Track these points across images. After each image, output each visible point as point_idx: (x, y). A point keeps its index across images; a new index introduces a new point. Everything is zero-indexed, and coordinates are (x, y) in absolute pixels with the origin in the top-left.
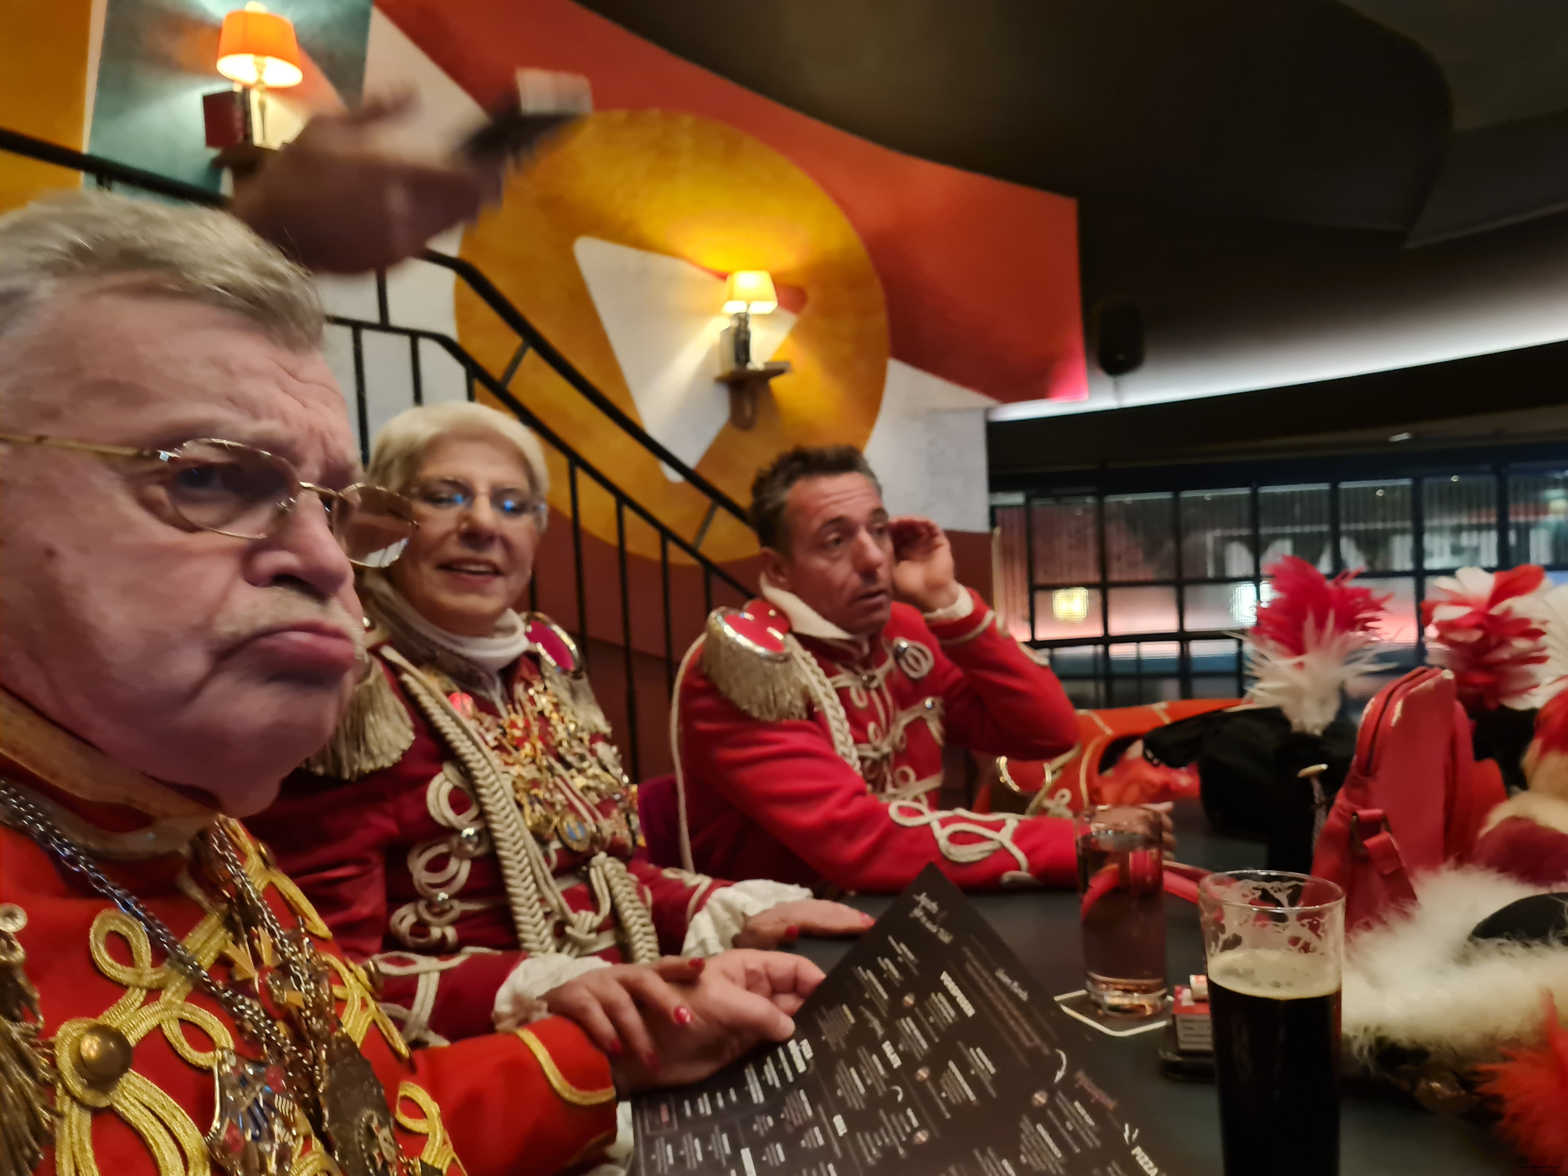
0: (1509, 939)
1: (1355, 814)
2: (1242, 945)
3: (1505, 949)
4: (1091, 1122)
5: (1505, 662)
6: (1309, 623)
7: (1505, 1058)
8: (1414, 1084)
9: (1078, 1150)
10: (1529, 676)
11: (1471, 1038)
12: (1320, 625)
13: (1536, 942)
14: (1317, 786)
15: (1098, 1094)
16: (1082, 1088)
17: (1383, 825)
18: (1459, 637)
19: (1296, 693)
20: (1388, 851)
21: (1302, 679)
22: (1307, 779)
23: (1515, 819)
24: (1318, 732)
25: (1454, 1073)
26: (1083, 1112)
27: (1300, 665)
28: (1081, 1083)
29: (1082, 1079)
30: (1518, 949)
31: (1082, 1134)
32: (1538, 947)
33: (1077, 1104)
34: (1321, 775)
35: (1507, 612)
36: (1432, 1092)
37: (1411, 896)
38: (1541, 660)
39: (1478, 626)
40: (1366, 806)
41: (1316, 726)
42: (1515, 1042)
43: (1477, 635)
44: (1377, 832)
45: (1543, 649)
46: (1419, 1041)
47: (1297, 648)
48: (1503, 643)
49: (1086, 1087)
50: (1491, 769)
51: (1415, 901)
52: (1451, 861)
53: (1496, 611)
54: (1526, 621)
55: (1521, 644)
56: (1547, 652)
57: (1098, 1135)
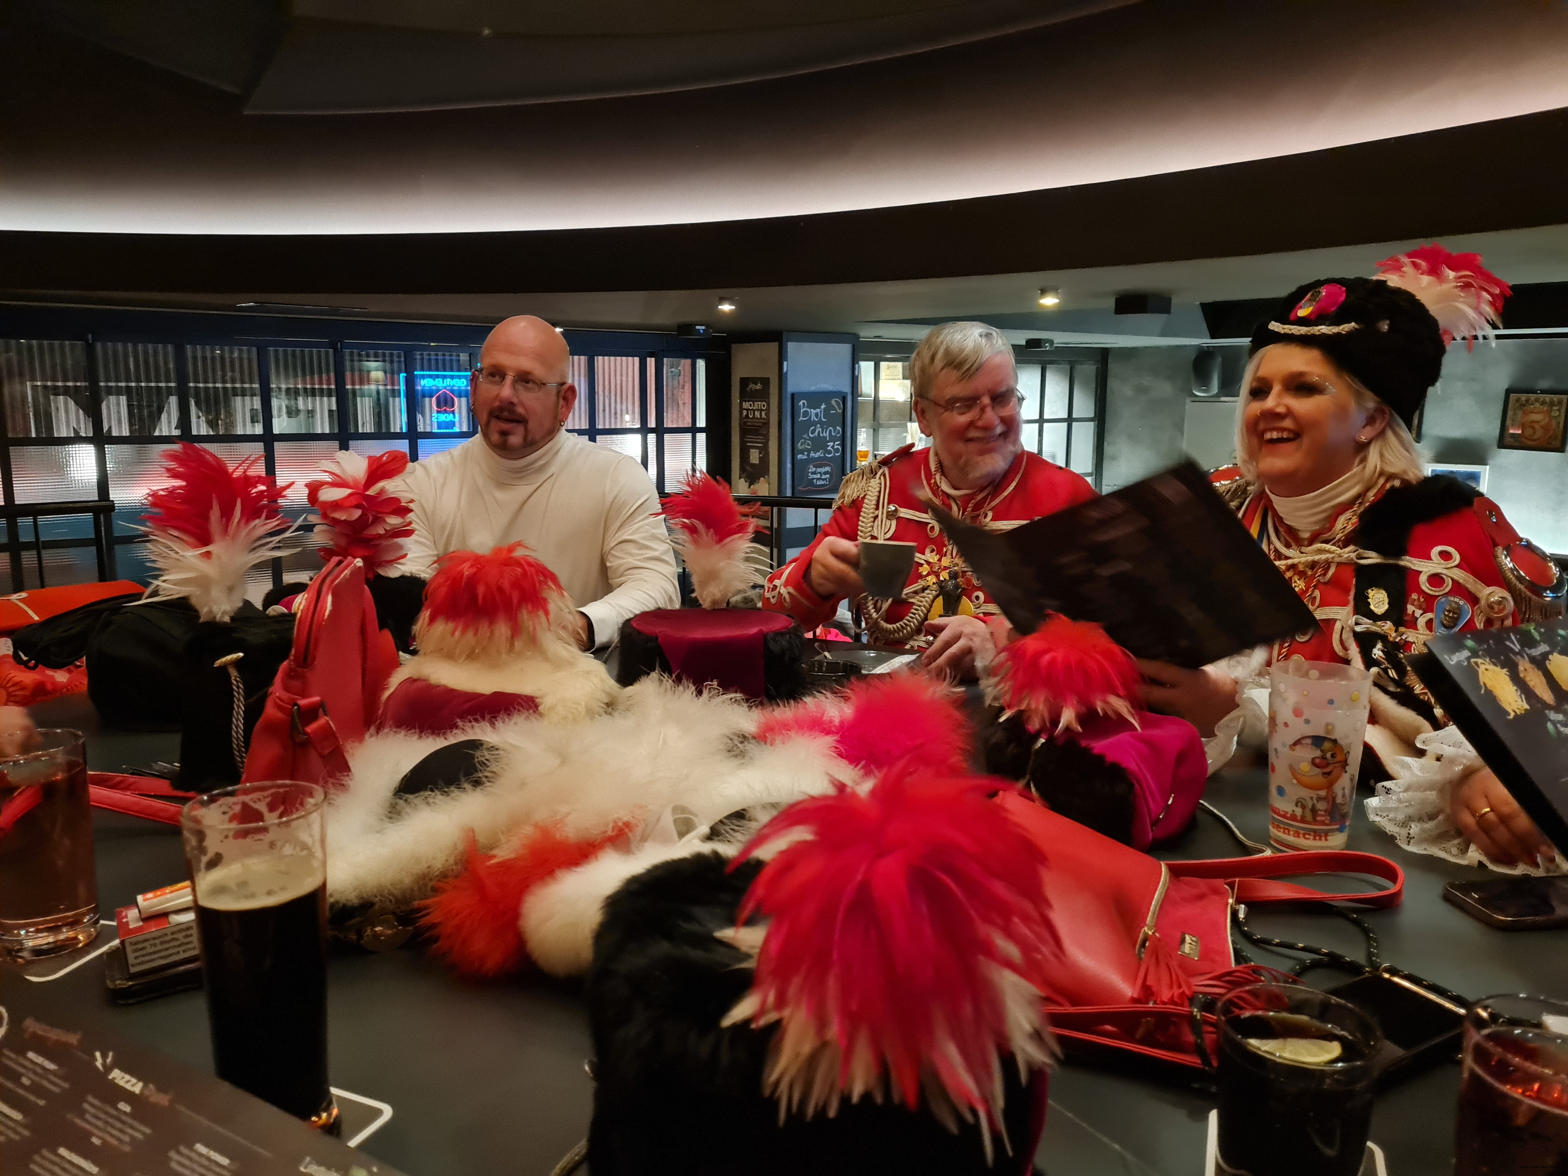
0: (432, 790)
1: (296, 704)
2: (224, 861)
3: (431, 800)
4: (51, 1066)
5: (380, 536)
6: (215, 514)
7: (435, 890)
8: (360, 933)
9: (42, 1103)
10: (400, 547)
11: (407, 881)
12: (226, 514)
13: (452, 788)
14: (234, 673)
15: (54, 1035)
16: (34, 1034)
17: (321, 710)
18: (342, 516)
19: (203, 582)
20: (327, 733)
21: (208, 568)
22: (224, 668)
23: (411, 681)
24: (227, 619)
25: (394, 913)
26: (39, 1060)
27: (208, 554)
28: (31, 1030)
29: (31, 1025)
30: (438, 797)
31: (45, 1083)
32: (455, 792)
33: (31, 1055)
34: (237, 663)
35: (382, 491)
36: (376, 935)
37: (345, 768)
38: (408, 533)
39: (357, 506)
40: (304, 696)
41: (224, 613)
42: (444, 875)
43: (357, 513)
44: (315, 718)
45: (410, 523)
46: (365, 896)
47: (203, 539)
48: (378, 520)
49: (40, 1033)
50: (387, 638)
51: (350, 773)
52: (372, 729)
53: (371, 492)
54: (397, 500)
55: (394, 521)
56: (413, 526)
57: (64, 1078)
